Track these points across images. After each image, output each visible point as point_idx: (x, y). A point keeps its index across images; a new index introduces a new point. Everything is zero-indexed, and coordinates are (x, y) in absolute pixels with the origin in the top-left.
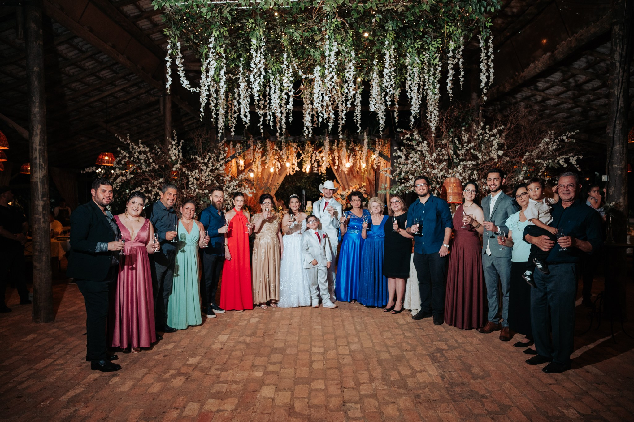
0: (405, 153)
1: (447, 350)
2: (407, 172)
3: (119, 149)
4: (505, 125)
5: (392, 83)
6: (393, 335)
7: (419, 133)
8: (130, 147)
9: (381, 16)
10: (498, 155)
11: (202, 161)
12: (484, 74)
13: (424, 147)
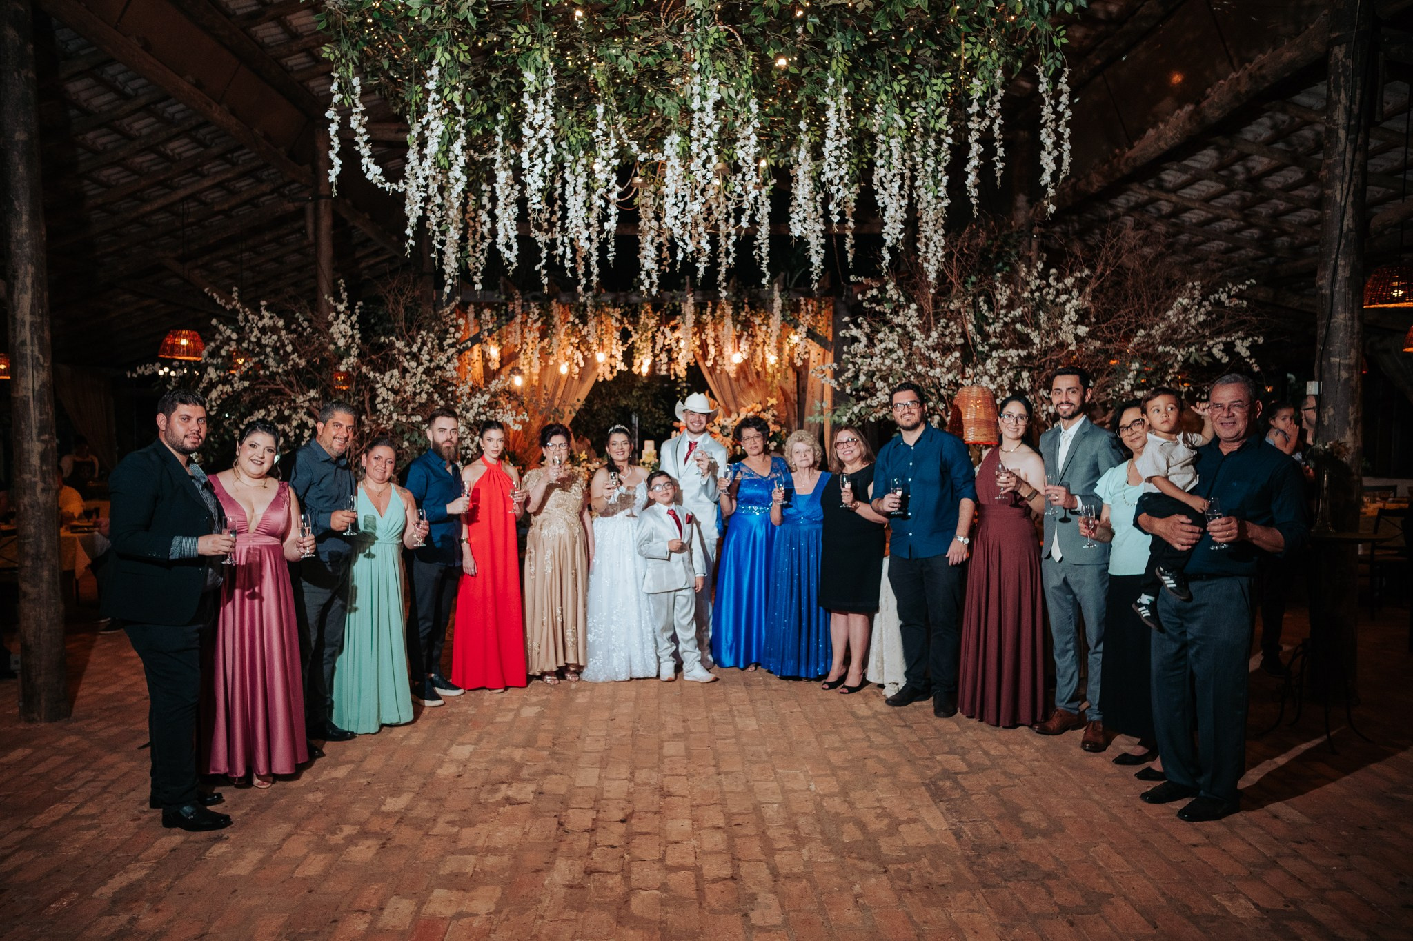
0: (868, 330)
1: (967, 773)
2: (870, 375)
3: (214, 322)
4: (1093, 268)
5: (842, 172)
6: (844, 741)
7: (898, 286)
8: (240, 317)
9: (817, 20)
10: (1076, 337)
11: (407, 350)
12: (1049, 153)
13: (910, 317)
